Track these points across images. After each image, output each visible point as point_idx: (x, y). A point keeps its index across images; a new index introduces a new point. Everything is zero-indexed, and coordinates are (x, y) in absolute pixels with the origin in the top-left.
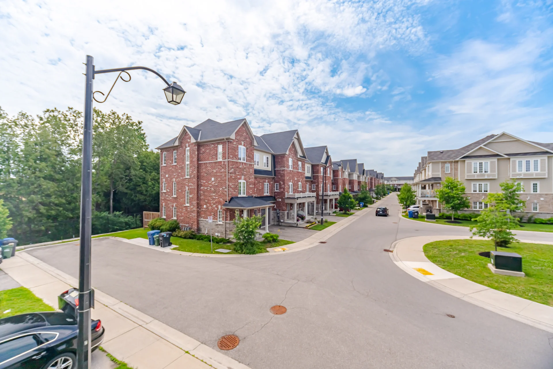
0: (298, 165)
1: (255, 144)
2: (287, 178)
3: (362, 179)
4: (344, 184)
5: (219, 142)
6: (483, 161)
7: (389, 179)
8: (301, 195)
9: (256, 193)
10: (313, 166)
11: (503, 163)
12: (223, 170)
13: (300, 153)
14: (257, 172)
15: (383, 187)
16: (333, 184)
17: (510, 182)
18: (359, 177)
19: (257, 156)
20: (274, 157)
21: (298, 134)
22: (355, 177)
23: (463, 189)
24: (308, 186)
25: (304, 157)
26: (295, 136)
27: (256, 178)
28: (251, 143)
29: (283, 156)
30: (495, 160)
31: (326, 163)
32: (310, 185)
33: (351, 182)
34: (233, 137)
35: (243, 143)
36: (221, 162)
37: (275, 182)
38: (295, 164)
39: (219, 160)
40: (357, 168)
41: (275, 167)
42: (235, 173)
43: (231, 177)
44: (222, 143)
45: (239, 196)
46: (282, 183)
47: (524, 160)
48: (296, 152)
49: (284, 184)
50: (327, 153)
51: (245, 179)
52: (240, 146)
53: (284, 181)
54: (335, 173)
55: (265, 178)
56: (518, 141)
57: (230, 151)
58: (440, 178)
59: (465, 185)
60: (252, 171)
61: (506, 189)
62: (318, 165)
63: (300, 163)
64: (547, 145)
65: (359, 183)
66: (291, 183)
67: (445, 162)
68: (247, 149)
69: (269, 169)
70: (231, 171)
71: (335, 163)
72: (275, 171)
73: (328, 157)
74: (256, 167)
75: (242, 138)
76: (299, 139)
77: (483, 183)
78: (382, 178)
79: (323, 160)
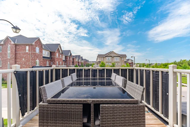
0: (60, 56)
1: (43, 47)
2: (56, 60)
3: (82, 61)
4: (76, 63)
5: (27, 45)
6: (109, 57)
7: (90, 62)
8: (61, 66)
9: (43, 65)
10: (66, 57)
11: (113, 58)
12: (29, 56)
13: (61, 52)
14: (44, 57)
15: (88, 64)
16: (72, 63)
17: (113, 63)
18: (81, 61)
19: (44, 52)
20: (51, 53)
21: (60, 45)
22: (80, 61)
23: (105, 64)
24: (64, 63)
25: (62, 53)
26: (59, 46)
27: (43, 60)
28: (42, 47)
29: (54, 52)
30: (111, 57)
31: (70, 56)
32: (65, 63)
33: (78, 62)
34: (34, 43)
35: (38, 46)
36: (28, 53)
37: (51, 61)
38: (59, 56)
39: (26, 52)
40: (80, 58)
41: (51, 56)
42: (34, 57)
43: (33, 58)
44: (28, 45)
45: (36, 66)
46: (54, 62)
47: (116, 58)
48: (59, 52)
49: (55, 62)
50: (71, 52)
51: (39, 60)
52: (36, 47)
53: (54, 61)
54: (73, 59)
55: (47, 60)
56: (115, 53)
57: (32, 49)
58: (100, 62)
59: (105, 63)
60: (42, 57)
61: (113, 64)
62: (67, 56)
63: (61, 55)
64: (120, 55)
65: (81, 63)
66: (57, 62)
67: (101, 58)
68: (40, 49)
69: (49, 56)
70: (32, 56)
71: (73, 56)
72: (51, 57)
73: (71, 54)
74: (43, 56)
75: (38, 45)
76: (60, 47)
77: (109, 63)
78: (88, 61)
79: (69, 55)
